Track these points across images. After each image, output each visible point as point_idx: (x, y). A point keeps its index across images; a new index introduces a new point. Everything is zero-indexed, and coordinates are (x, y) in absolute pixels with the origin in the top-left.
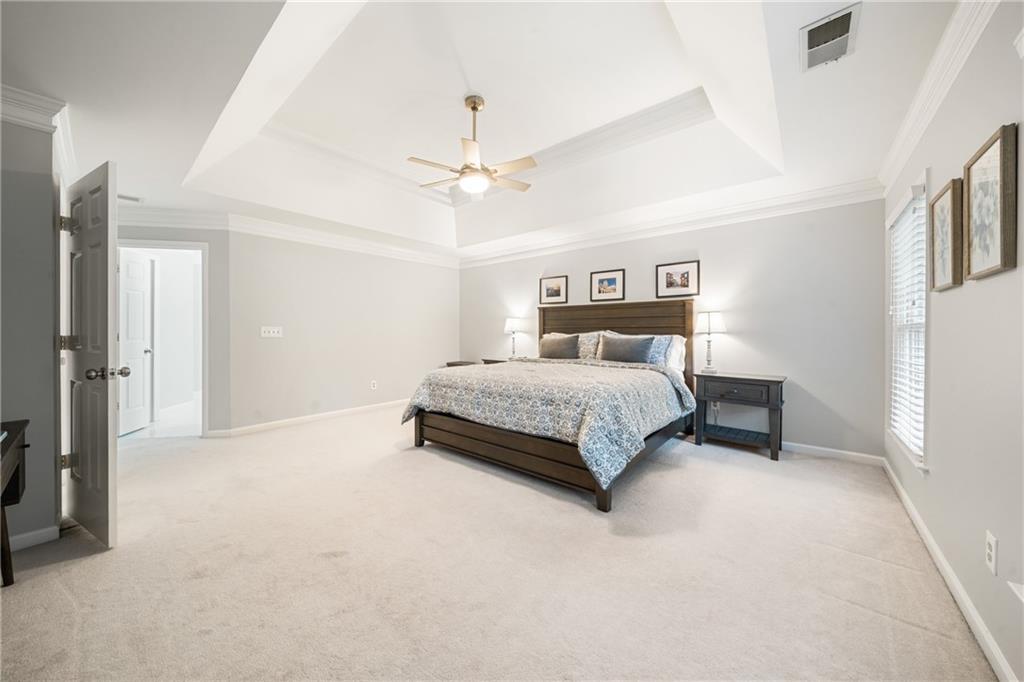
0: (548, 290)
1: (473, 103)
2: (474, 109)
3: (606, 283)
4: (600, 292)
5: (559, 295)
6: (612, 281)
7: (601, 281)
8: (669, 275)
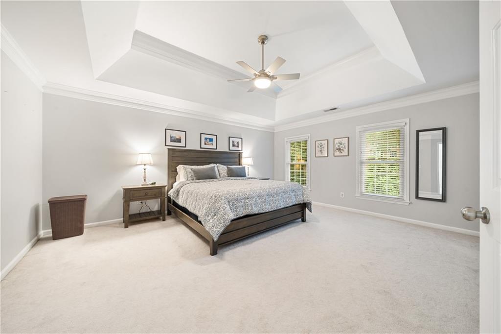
0: (171, 137)
1: (263, 40)
2: (263, 43)
3: (208, 140)
4: (205, 144)
5: (180, 142)
6: (211, 140)
7: (206, 139)
8: (233, 142)
